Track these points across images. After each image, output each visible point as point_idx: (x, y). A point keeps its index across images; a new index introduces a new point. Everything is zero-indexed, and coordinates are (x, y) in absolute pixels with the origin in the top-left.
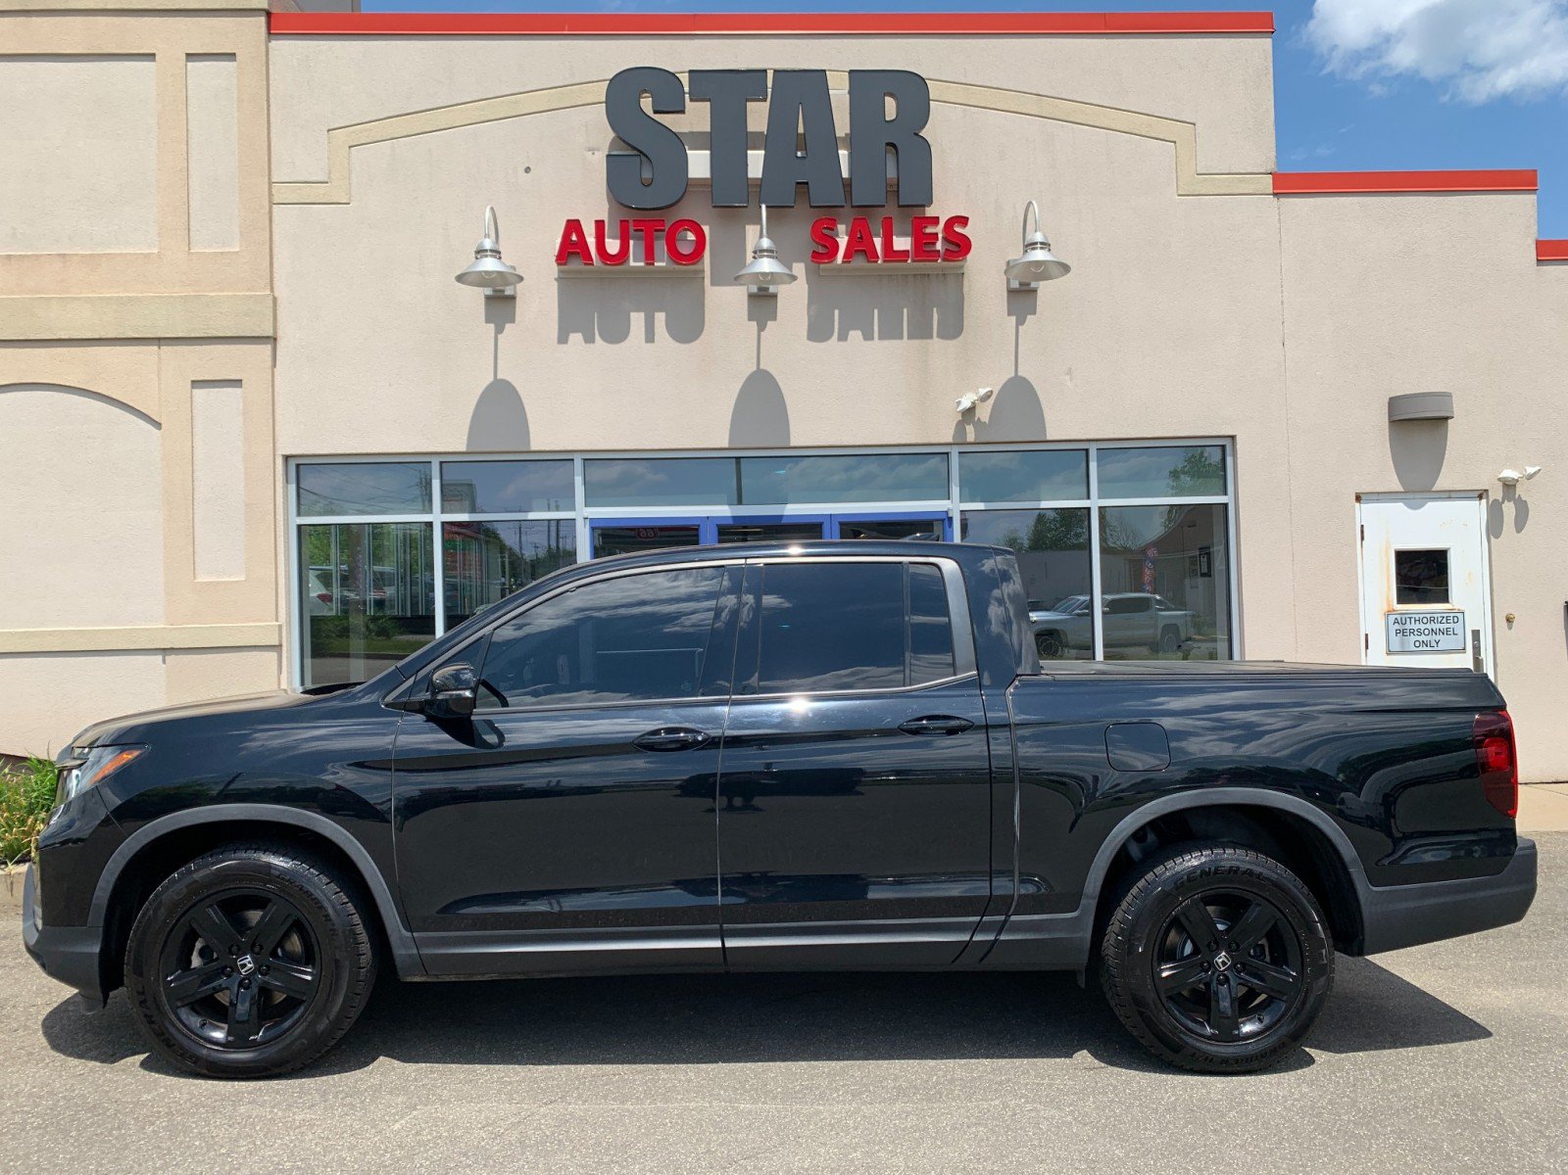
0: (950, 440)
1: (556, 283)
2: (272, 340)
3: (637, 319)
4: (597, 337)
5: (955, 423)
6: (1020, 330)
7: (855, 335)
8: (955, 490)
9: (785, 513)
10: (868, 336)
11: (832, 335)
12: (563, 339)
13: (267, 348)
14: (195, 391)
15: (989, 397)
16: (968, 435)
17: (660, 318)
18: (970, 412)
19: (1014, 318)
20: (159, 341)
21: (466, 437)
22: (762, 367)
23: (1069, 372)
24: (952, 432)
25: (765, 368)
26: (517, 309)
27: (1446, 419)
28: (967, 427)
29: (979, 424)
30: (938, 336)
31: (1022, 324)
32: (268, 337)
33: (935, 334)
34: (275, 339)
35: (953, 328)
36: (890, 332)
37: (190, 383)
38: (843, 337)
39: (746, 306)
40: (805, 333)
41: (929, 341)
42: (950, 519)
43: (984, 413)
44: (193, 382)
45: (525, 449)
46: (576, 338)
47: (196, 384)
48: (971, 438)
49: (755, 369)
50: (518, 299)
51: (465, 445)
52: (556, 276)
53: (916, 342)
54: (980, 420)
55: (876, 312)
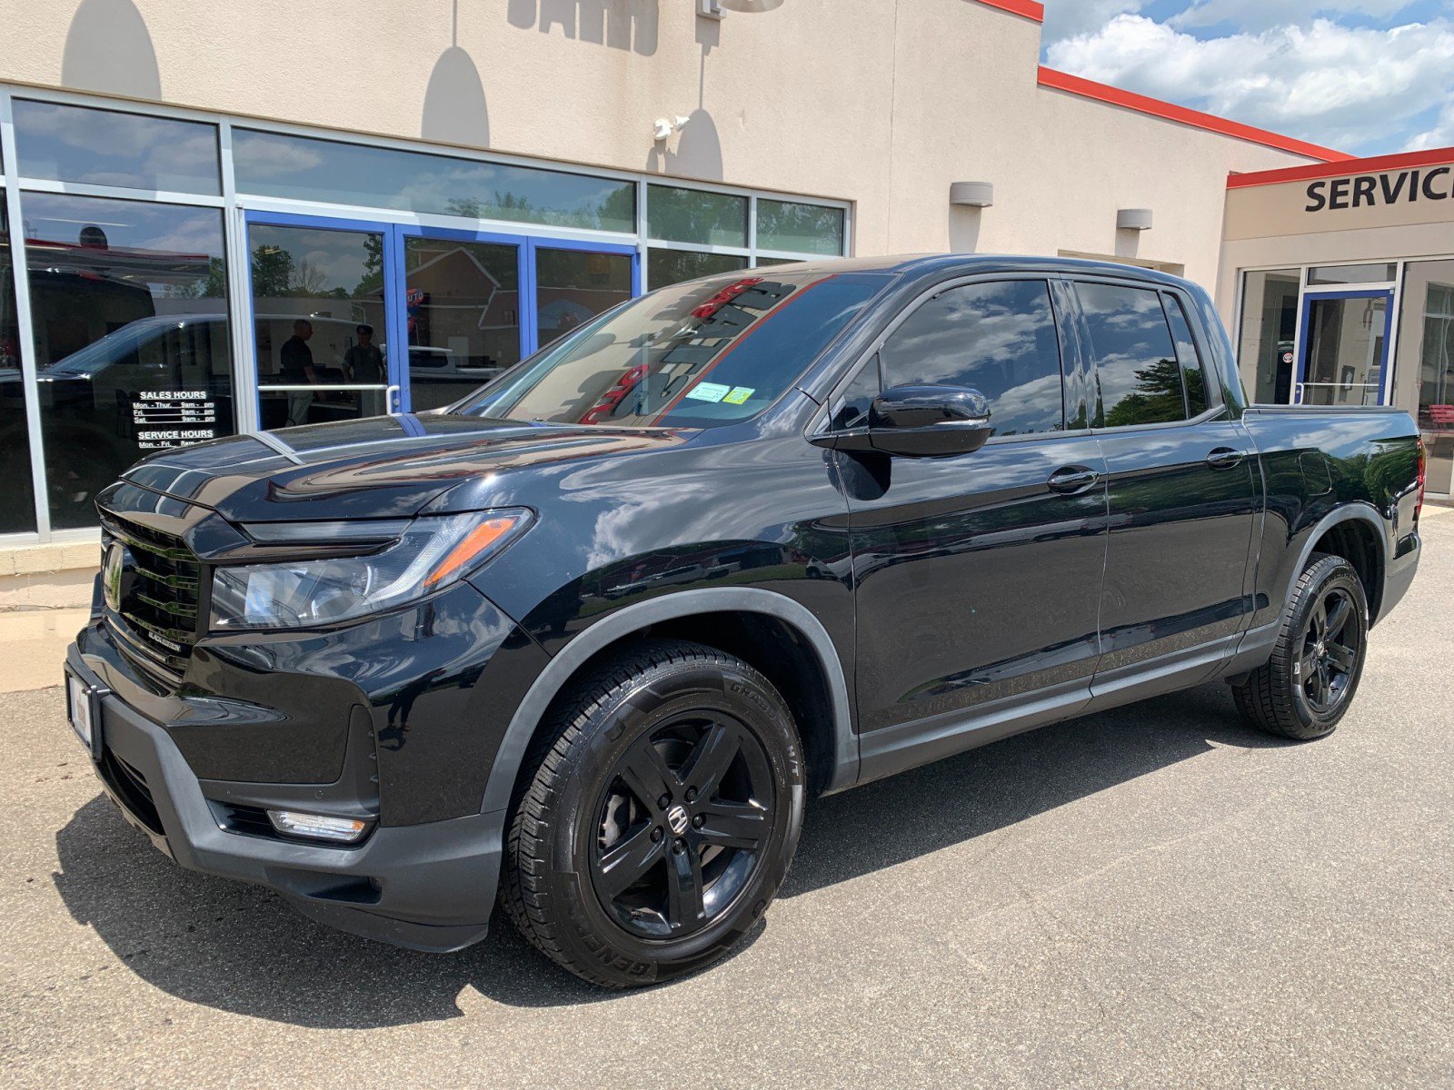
0: (642, 169)
5: (649, 151)
6: (705, 60)
7: (555, 27)
8: (643, 224)
9: (480, 230)
10: (570, 33)
11: (534, 22)
16: (660, 166)
18: (662, 142)
19: (700, 46)
21: (60, 66)
22: (458, 45)
24: (645, 160)
25: (461, 47)
27: (979, 207)
28: (659, 156)
29: (668, 154)
30: (636, 50)
31: (707, 54)
33: (632, 46)
35: (648, 46)
36: (591, 35)
38: (545, 28)
40: (506, 13)
41: (626, 52)
42: (638, 255)
43: (674, 146)
45: (153, 99)
48: (662, 169)
49: (451, 44)
51: (59, 78)
53: (615, 52)
54: (669, 149)
55: (578, 5)
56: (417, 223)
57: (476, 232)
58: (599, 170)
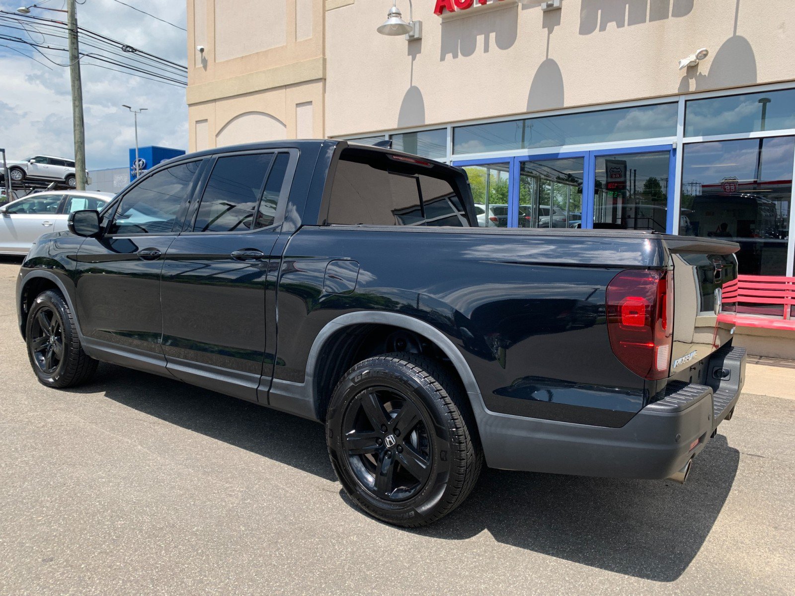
0: (676, 92)
1: (441, 26)
2: (323, 80)
3: (480, 39)
4: (459, 54)
5: (681, 78)
7: (612, 25)
8: (680, 129)
10: (621, 25)
11: (596, 28)
12: (442, 59)
13: (320, 84)
14: (298, 109)
15: (705, 55)
16: (691, 86)
17: (493, 35)
18: (692, 68)
20: (286, 86)
21: (397, 120)
22: (549, 57)
23: (782, 26)
24: (678, 85)
25: (552, 58)
26: (422, 45)
28: (690, 80)
29: (700, 77)
30: (672, 16)
32: (321, 79)
33: (670, 14)
34: (325, 79)
35: (685, 8)
36: (637, 19)
37: (295, 105)
38: (603, 29)
39: (542, 19)
40: (578, 30)
41: (665, 20)
42: (675, 149)
43: (704, 69)
44: (297, 104)
46: (449, 56)
47: (298, 105)
48: (693, 87)
49: (545, 59)
50: (423, 39)
52: (441, 22)
53: (656, 23)
54: (700, 73)
55: (627, 6)
56: (527, 154)
57: (558, 154)
58: (639, 101)
